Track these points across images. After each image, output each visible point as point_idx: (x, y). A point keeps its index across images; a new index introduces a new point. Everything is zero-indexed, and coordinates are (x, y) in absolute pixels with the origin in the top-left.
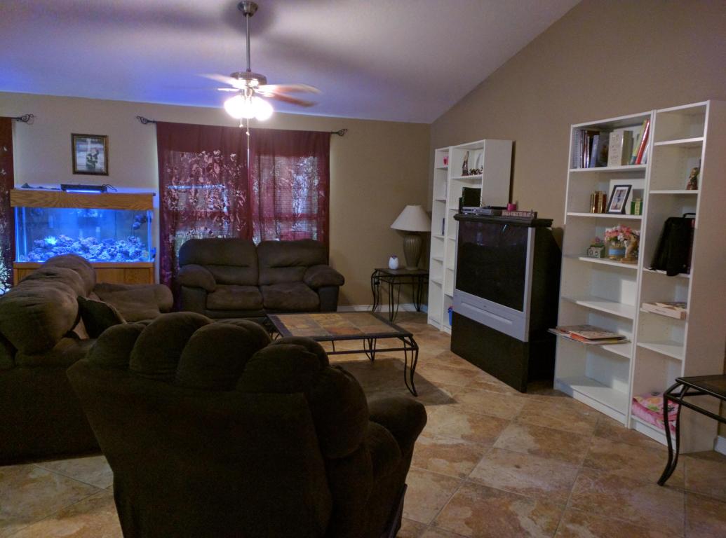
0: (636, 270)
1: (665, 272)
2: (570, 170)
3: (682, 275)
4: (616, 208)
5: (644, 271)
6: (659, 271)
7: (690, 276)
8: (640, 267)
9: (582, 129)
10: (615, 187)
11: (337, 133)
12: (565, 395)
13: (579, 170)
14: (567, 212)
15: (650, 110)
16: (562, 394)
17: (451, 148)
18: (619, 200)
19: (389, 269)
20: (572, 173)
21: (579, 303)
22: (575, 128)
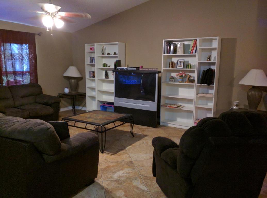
0: (194, 85)
1: (207, 85)
2: (163, 55)
3: (211, 85)
4: (180, 66)
5: (197, 85)
6: (202, 84)
7: (214, 85)
8: (195, 84)
9: (167, 42)
10: (178, 60)
11: (38, 34)
12: (165, 126)
13: (166, 55)
14: (163, 68)
15: (197, 38)
16: (164, 126)
17: (96, 44)
18: (181, 64)
19: (65, 93)
21: (170, 97)
22: (164, 41)
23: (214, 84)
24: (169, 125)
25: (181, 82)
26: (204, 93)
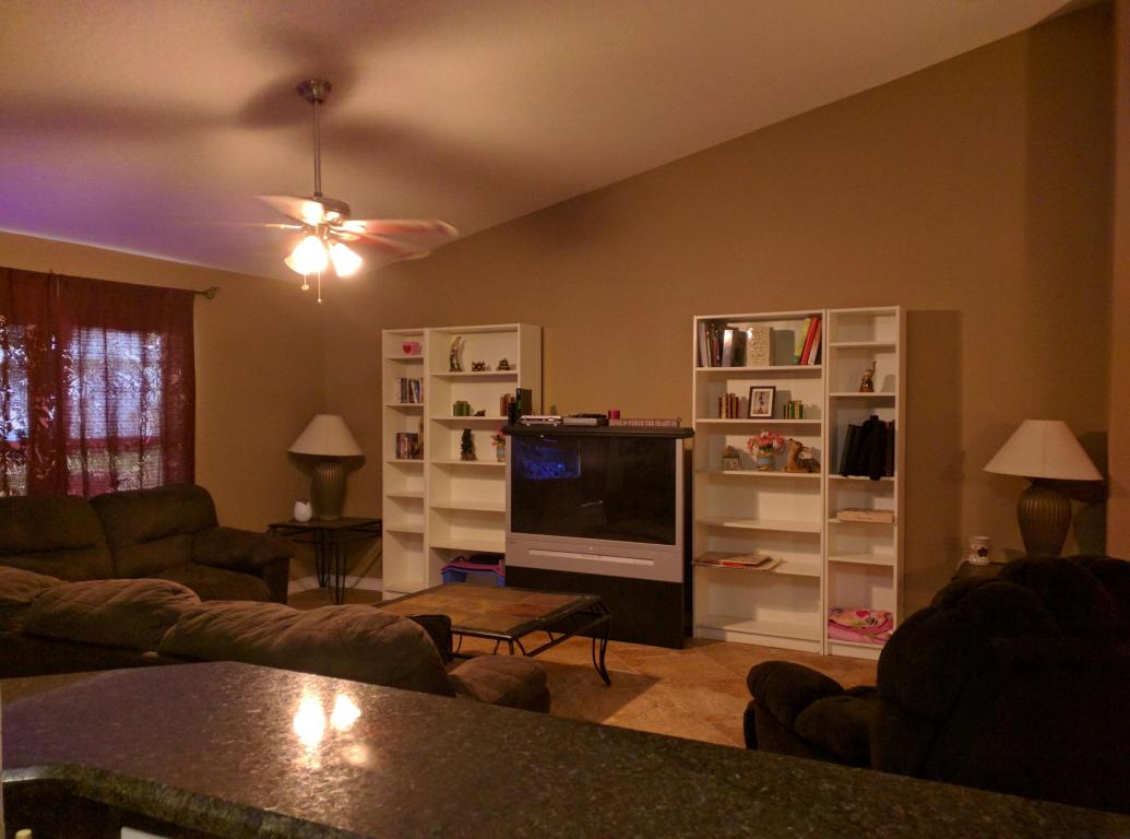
0: (819, 479)
1: (868, 478)
2: (695, 369)
3: (883, 478)
4: (760, 411)
5: (830, 480)
6: (851, 477)
7: (895, 479)
8: (824, 475)
9: (709, 322)
10: (752, 388)
11: (204, 293)
12: (714, 643)
13: (706, 368)
14: (697, 417)
15: (821, 308)
16: (709, 642)
17: (427, 331)
18: (762, 403)
19: (294, 520)
20: (698, 372)
21: (727, 524)
22: (699, 321)
23: (892, 475)
24: (731, 637)
25: (767, 470)
26: (856, 510)
